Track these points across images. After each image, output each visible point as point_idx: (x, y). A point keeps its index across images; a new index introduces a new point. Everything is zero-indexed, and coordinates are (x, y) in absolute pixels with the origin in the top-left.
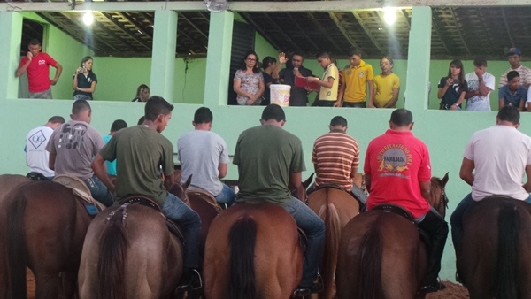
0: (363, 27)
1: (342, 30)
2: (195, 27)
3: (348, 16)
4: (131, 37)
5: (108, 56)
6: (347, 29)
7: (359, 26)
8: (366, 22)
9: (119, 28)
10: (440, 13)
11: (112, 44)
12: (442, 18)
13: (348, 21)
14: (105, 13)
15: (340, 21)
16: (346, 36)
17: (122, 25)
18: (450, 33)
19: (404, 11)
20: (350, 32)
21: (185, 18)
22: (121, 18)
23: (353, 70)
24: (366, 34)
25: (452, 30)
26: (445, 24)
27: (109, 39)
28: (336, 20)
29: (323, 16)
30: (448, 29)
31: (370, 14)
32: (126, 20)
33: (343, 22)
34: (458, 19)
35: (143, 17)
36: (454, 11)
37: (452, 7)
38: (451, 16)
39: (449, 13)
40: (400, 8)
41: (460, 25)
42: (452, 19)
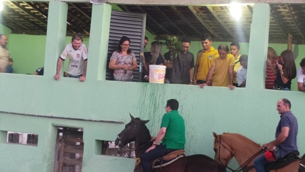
0: (217, 18)
1: (200, 19)
2: (85, 14)
3: (204, 9)
4: (36, 20)
6: (203, 19)
7: (213, 17)
8: (218, 14)
9: (26, 13)
10: (279, 8)
11: (24, 25)
12: (281, 12)
13: (204, 13)
14: (14, 2)
15: (198, 12)
16: (203, 24)
17: (28, 11)
18: (288, 23)
19: (249, 6)
20: (207, 21)
21: (75, 7)
22: (27, 6)
23: (204, 54)
24: (219, 23)
25: (289, 21)
26: (283, 16)
27: (21, 21)
28: (194, 12)
29: (184, 9)
30: (286, 20)
31: (222, 8)
32: (31, 8)
33: (201, 13)
34: (293, 13)
35: (43, 5)
36: (289, 6)
37: (288, 4)
38: (287, 10)
39: (285, 8)
40: (246, 5)
41: (296, 17)
42: (288, 13)
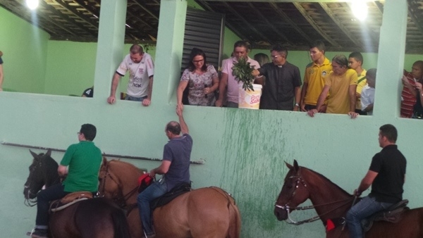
0: (333, 18)
1: (310, 20)
2: (151, 14)
3: (315, 7)
4: (84, 21)
5: (64, 39)
6: (315, 19)
7: (328, 17)
8: (335, 13)
9: (70, 12)
11: (67, 28)
13: (316, 12)
15: (307, 11)
16: (315, 27)
17: (73, 8)
20: (320, 23)
23: (315, 68)
27: (63, 23)
28: (302, 10)
29: (288, 7)
32: (77, 4)
33: (311, 12)
